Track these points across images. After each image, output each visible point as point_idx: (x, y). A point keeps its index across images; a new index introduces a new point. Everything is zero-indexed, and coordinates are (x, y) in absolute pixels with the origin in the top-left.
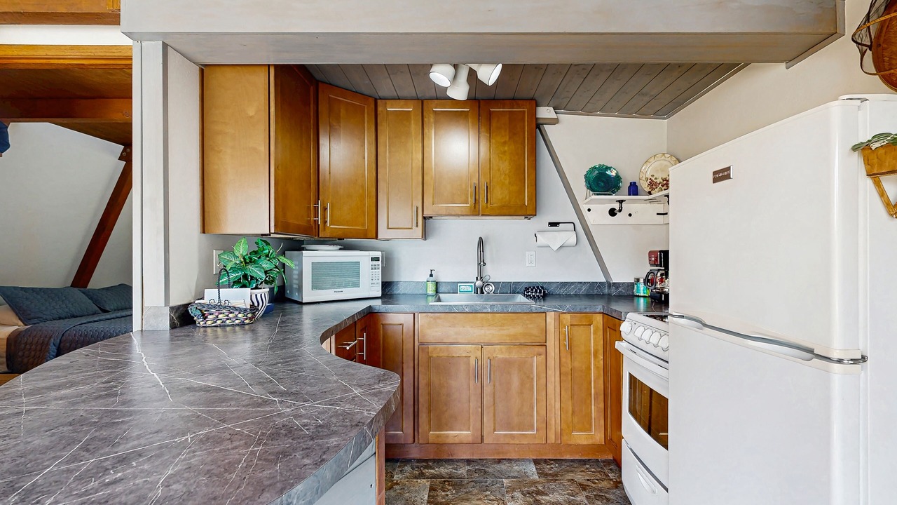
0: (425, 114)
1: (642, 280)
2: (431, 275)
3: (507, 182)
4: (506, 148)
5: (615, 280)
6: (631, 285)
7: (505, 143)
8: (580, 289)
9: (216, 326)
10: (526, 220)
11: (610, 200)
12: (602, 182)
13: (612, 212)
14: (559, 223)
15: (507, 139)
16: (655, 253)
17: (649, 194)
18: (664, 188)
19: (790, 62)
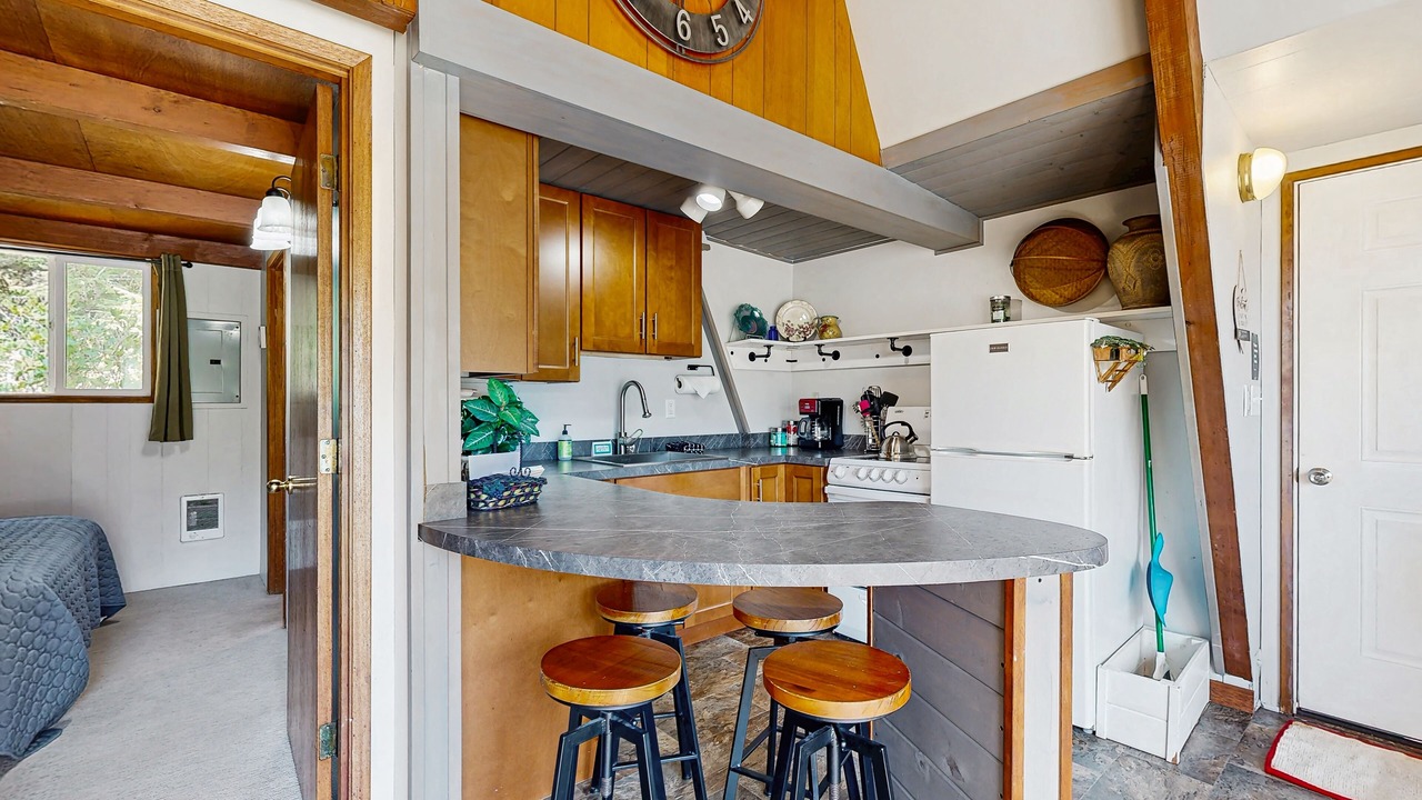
0: (584, 213)
1: (780, 430)
2: (565, 433)
3: (674, 314)
4: (673, 274)
5: (752, 430)
6: (769, 436)
7: (671, 268)
8: (718, 443)
9: (489, 511)
10: (666, 361)
11: (758, 345)
12: (749, 323)
13: (752, 357)
14: (697, 366)
15: (674, 263)
16: (811, 402)
17: (788, 340)
18: (802, 335)
19: (939, 251)
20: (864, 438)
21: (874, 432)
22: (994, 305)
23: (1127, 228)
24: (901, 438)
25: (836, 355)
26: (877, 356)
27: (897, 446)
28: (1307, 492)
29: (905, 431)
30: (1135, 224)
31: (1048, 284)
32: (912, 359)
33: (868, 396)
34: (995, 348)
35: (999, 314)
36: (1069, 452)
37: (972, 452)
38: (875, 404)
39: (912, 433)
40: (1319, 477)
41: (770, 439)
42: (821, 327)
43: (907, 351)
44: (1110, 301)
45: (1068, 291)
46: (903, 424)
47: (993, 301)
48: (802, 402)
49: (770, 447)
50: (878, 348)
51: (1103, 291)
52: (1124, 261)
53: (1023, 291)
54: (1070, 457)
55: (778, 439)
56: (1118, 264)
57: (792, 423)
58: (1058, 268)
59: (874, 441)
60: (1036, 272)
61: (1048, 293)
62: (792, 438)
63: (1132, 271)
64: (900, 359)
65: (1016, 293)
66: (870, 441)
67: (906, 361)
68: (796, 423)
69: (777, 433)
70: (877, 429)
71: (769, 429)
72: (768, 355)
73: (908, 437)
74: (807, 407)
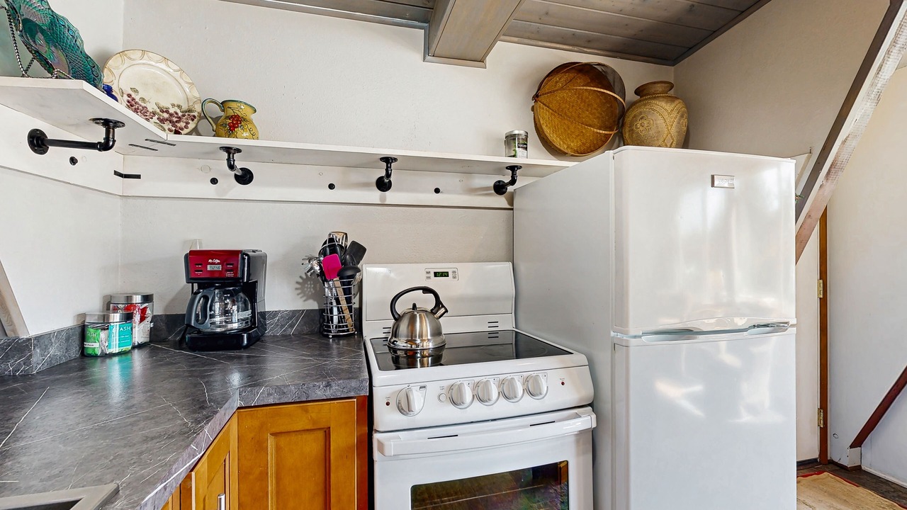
5: (31, 329)
6: (80, 333)
16: (227, 256)
21: (344, 304)
26: (332, 187)
32: (390, 196)
33: (331, 246)
39: (439, 304)
43: (383, 185)
46: (426, 290)
48: (196, 259)
49: (89, 358)
50: (333, 175)
53: (538, 132)
55: (108, 341)
57: (137, 299)
59: (341, 319)
62: (140, 332)
64: (375, 195)
67: (383, 198)
68: (147, 299)
69: (105, 325)
70: (349, 301)
71: (84, 315)
72: (105, 146)
73: (433, 312)
74: (214, 266)
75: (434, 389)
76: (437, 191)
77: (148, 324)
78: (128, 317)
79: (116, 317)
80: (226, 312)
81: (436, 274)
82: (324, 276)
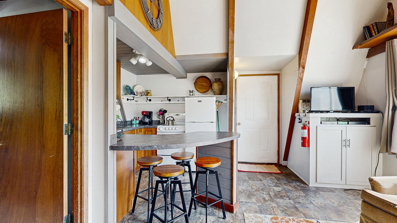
5: (127, 120)
13: (128, 100)
16: (146, 112)
17: (137, 95)
18: (141, 94)
19: (177, 78)
20: (159, 121)
21: (162, 119)
22: (190, 92)
23: (215, 80)
24: (171, 120)
25: (150, 100)
26: (162, 101)
27: (170, 122)
28: (238, 126)
29: (172, 119)
30: (217, 80)
31: (200, 88)
32: (171, 102)
33: (160, 111)
34: (199, 101)
35: (191, 94)
36: (212, 121)
37: (194, 122)
38: (162, 112)
39: (173, 119)
40: (239, 124)
41: (132, 122)
42: (147, 93)
43: (170, 100)
44: (211, 93)
45: (204, 90)
46: (172, 117)
47: (190, 91)
48: (143, 112)
49: (132, 124)
50: (162, 99)
51: (210, 91)
52: (216, 86)
53: (196, 89)
54: (212, 122)
55: (134, 122)
56: (215, 87)
57: (137, 118)
58: (202, 85)
59: (162, 121)
60: (198, 86)
61: (200, 90)
62: (138, 122)
63: (217, 88)
64: (168, 102)
65: (194, 90)
66: (161, 122)
67: (169, 102)
68: (138, 118)
69: (134, 121)
70: (163, 119)
71: (132, 119)
72: (133, 100)
73: (173, 120)
74: (145, 113)
75: (164, 128)
76: (178, 101)
77: (139, 121)
78: (136, 120)
79: (135, 119)
80: (147, 120)
81: (177, 115)
82: (159, 115)
